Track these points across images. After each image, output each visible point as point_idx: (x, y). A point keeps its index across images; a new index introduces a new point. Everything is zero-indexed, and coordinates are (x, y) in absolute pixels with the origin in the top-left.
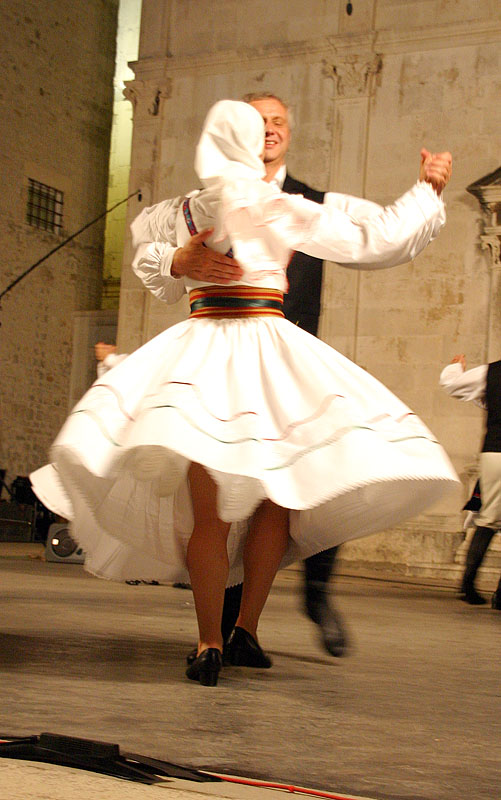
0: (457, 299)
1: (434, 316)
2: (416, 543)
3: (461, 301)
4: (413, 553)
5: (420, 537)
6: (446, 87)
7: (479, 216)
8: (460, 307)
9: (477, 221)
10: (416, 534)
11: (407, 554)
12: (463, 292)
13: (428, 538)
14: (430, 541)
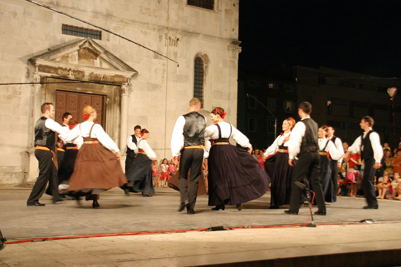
0: (18, 93)
1: (9, 98)
2: (8, 176)
3: (20, 94)
4: (7, 180)
5: (10, 174)
6: (12, 18)
7: (26, 66)
8: (19, 96)
9: (26, 67)
10: (8, 173)
11: (4, 180)
12: (21, 91)
13: (13, 175)
14: (14, 176)
